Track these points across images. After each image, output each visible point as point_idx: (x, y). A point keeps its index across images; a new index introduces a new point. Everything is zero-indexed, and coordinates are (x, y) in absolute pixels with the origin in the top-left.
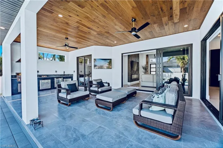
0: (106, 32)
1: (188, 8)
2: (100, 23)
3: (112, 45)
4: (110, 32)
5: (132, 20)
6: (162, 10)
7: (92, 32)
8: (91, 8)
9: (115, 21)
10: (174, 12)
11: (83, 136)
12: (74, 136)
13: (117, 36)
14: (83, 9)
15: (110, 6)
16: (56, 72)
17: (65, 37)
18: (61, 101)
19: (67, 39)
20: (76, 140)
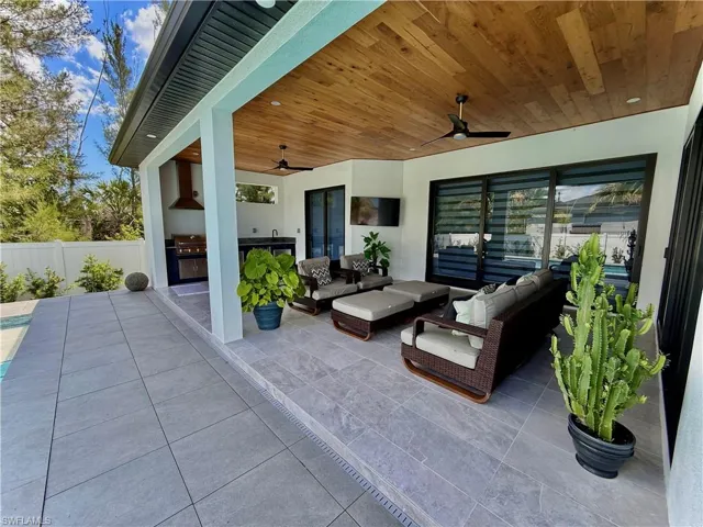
0: (384, 129)
1: (625, 61)
2: (370, 111)
3: (402, 157)
4: (396, 127)
5: (457, 99)
6: (541, 71)
7: (349, 130)
8: (348, 84)
9: (410, 104)
10: (581, 73)
11: (332, 370)
12: (316, 369)
13: (416, 135)
14: (330, 88)
15: (396, 77)
16: (255, 231)
17: (279, 144)
18: (295, 304)
19: (284, 147)
20: (319, 375)
